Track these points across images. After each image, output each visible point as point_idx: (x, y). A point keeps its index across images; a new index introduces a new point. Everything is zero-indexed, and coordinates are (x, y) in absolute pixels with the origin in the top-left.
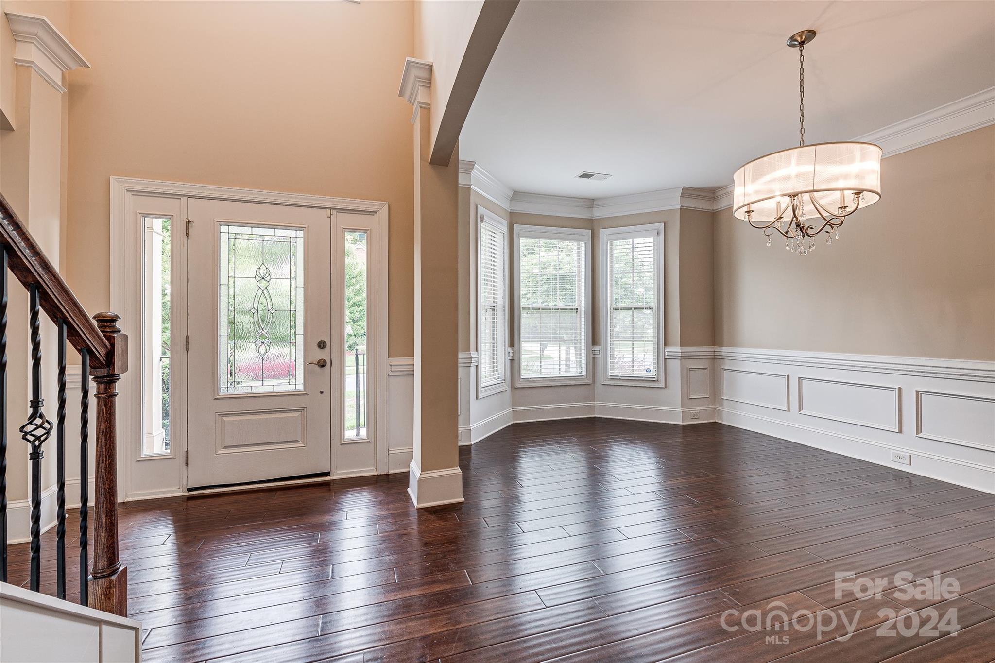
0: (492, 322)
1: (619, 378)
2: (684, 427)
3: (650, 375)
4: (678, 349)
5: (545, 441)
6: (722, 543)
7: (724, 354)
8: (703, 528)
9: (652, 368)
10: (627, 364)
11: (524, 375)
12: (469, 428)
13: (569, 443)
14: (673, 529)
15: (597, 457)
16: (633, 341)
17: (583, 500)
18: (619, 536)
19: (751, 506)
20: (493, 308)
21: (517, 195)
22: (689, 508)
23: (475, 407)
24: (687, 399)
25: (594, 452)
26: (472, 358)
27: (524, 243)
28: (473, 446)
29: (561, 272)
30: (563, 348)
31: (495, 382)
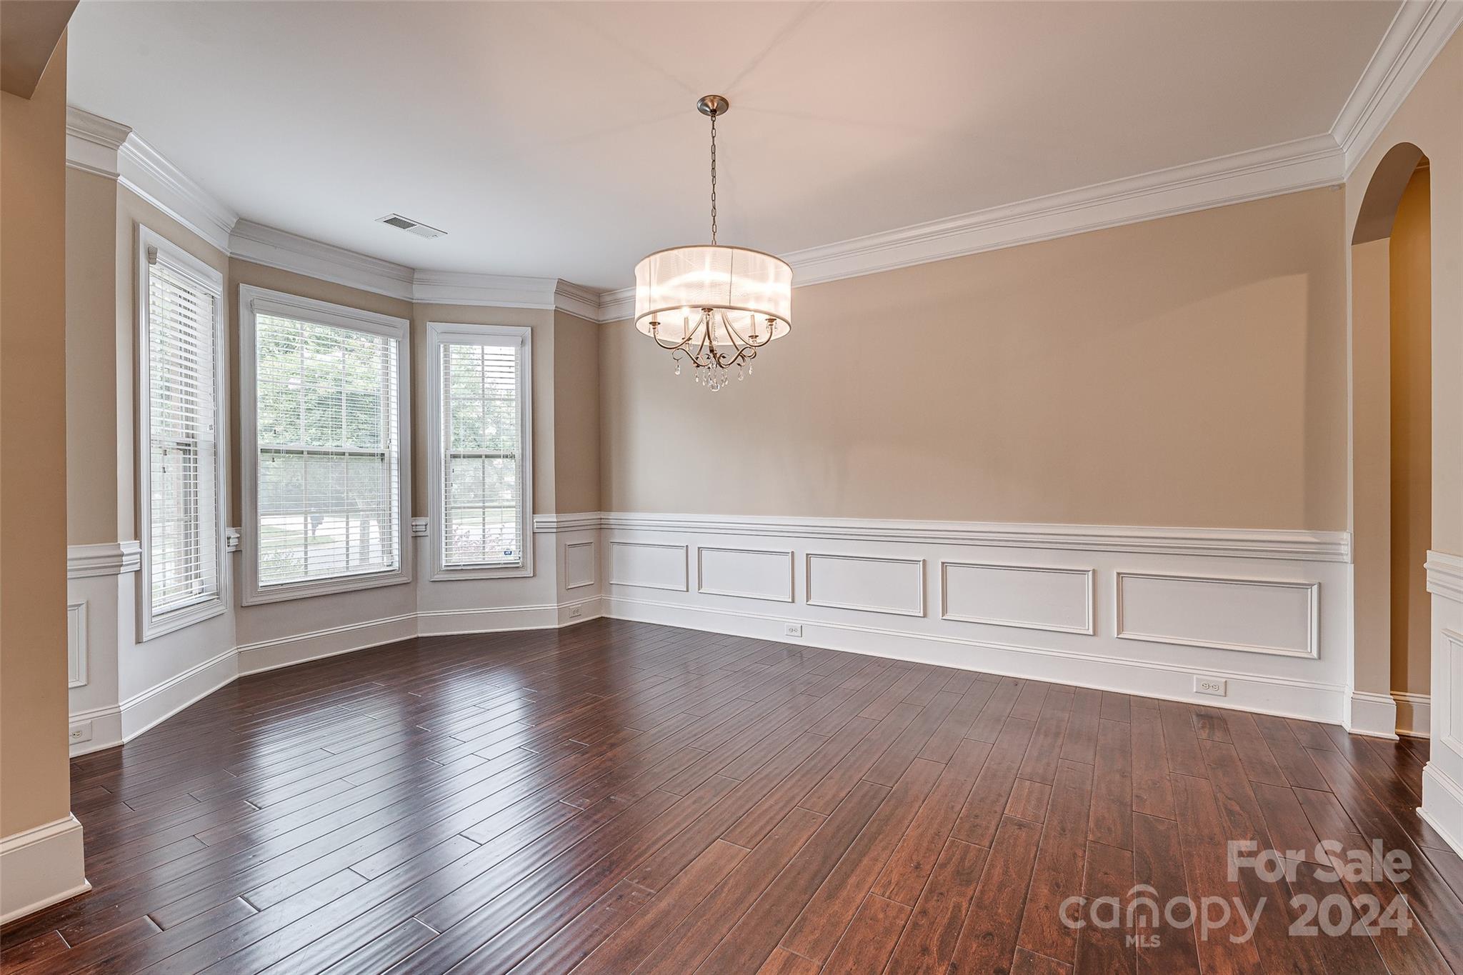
0: (181, 478)
1: (460, 568)
2: (562, 632)
3: (511, 558)
4: (553, 517)
5: (313, 701)
6: (623, 801)
7: (612, 522)
8: (597, 785)
9: (513, 548)
10: (474, 545)
11: (267, 577)
12: (117, 710)
13: (369, 693)
14: (552, 802)
15: (423, 710)
16: (484, 508)
17: (394, 799)
18: (464, 846)
19: (654, 731)
20: (186, 448)
21: (245, 226)
22: (575, 758)
23: (130, 659)
24: (565, 590)
25: (416, 701)
26: (122, 555)
27: (266, 327)
28: (125, 748)
29: (348, 389)
30: (355, 523)
31: (194, 600)
